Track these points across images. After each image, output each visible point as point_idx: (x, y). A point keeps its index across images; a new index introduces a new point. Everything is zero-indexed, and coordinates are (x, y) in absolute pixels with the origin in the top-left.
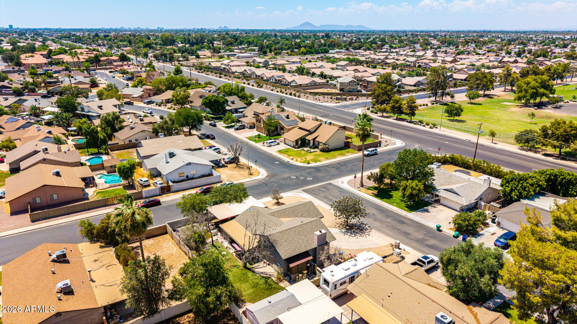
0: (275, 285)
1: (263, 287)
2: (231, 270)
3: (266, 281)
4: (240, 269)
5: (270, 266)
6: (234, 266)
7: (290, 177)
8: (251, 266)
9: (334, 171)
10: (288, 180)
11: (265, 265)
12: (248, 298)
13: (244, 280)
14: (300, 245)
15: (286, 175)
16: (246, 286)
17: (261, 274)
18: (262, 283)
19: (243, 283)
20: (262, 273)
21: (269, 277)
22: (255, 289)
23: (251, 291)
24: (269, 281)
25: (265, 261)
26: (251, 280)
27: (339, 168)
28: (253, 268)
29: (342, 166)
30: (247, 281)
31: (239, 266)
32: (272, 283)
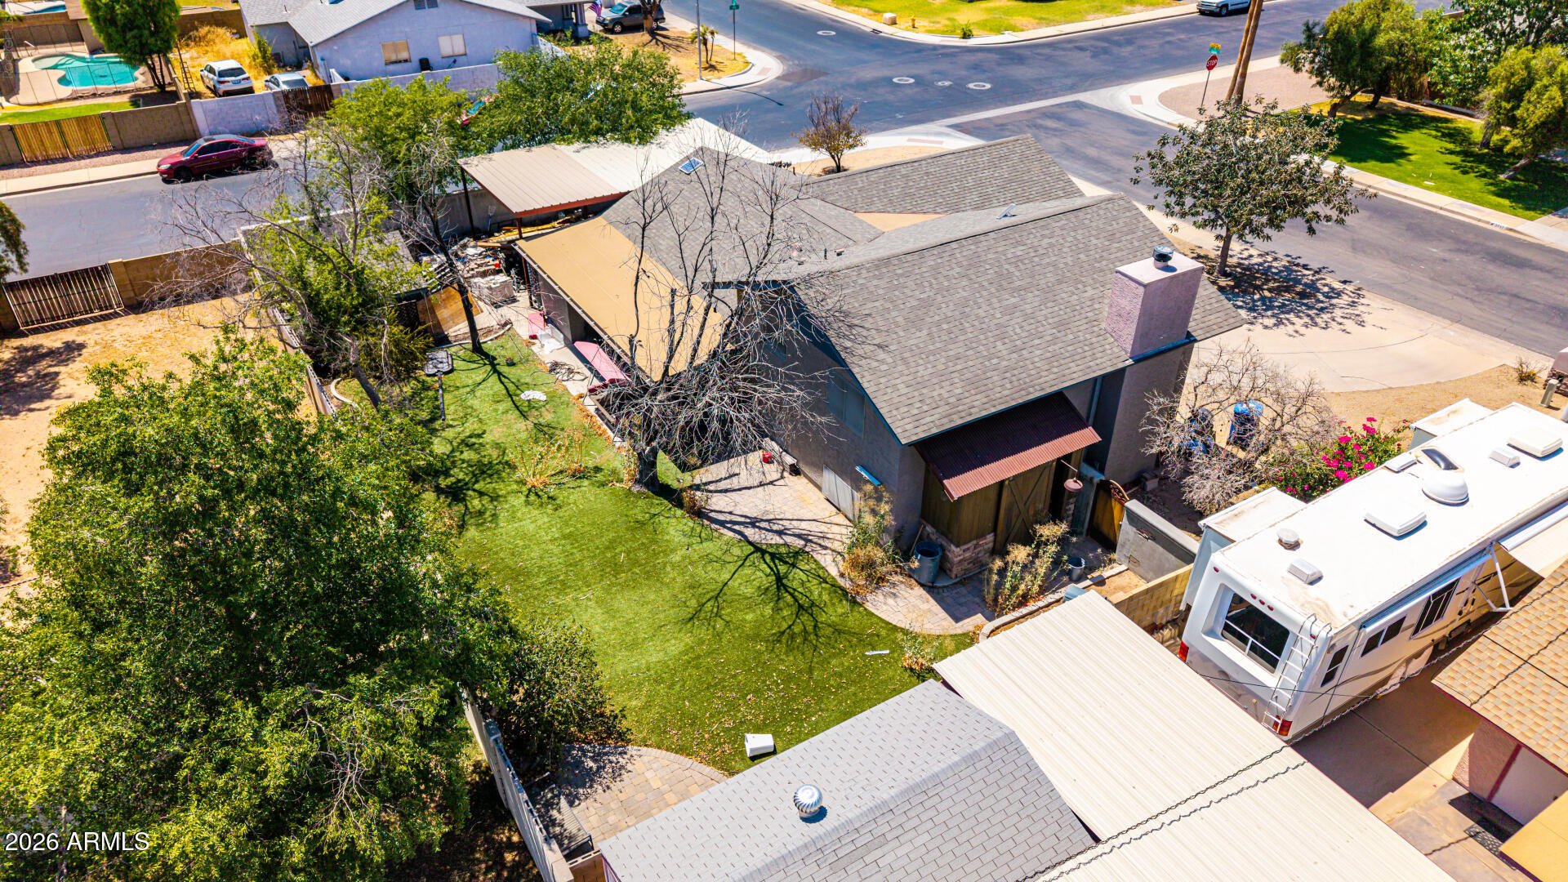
0: (836, 612)
1: (759, 624)
2: (562, 496)
3: (779, 579)
4: (614, 493)
5: (799, 483)
6: (579, 474)
7: (889, 80)
8: (687, 479)
9: (1084, 62)
10: (881, 91)
11: (772, 471)
12: (647, 706)
13: (635, 562)
14: (1017, 350)
15: (869, 73)
16: (645, 612)
17: (749, 532)
18: (749, 591)
19: (625, 586)
20: (753, 523)
21: (798, 553)
22: (704, 633)
23: (677, 644)
24: (796, 578)
25: (772, 446)
26: (680, 567)
27: (1106, 51)
28: (697, 487)
29: (1118, 44)
30: (653, 574)
31: (614, 472)
32: (816, 591)
